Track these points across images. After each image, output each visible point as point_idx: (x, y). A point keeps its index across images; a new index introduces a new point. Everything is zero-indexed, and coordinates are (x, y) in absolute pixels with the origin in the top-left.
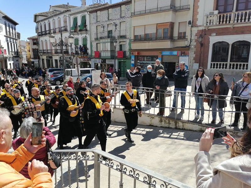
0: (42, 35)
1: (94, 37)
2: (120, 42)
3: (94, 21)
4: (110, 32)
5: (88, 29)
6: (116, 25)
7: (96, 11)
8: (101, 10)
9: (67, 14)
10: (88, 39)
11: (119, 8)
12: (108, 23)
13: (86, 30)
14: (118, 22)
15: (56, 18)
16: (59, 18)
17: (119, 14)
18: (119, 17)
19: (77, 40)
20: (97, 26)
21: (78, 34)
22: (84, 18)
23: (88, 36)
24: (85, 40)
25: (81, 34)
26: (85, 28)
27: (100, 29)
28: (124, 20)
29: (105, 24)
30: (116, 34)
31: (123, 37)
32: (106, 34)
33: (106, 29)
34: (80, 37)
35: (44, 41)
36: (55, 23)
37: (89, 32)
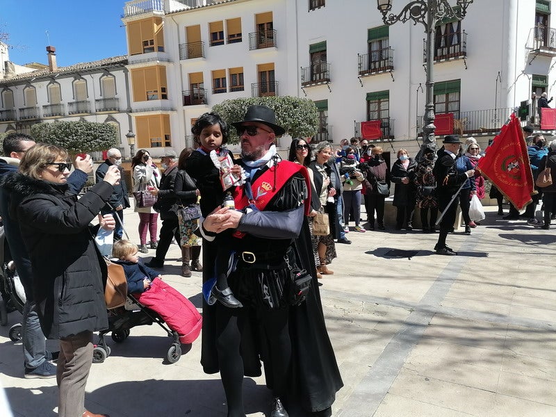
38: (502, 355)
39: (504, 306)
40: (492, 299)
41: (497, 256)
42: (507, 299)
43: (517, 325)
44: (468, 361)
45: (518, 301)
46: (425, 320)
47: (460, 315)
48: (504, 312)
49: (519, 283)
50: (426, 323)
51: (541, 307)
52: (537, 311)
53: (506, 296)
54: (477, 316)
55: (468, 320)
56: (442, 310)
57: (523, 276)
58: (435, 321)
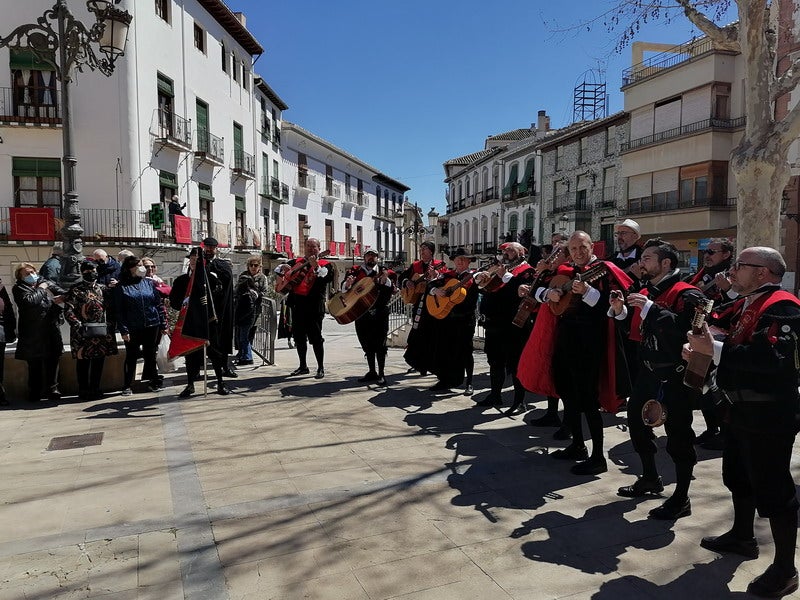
0: (455, 210)
1: (548, 208)
2: (602, 219)
3: (549, 170)
4: (582, 194)
5: (538, 190)
6: (594, 176)
7: (555, 146)
8: (565, 142)
9: (498, 159)
10: (537, 215)
11: (603, 134)
12: (579, 172)
13: (533, 193)
14: (598, 168)
15: (479, 170)
16: (485, 168)
17: (603, 148)
18: (601, 154)
19: (514, 219)
20: (555, 182)
21: (517, 205)
22: (531, 165)
23: (536, 208)
24: (530, 216)
25: (524, 203)
26: (530, 190)
27: (562, 189)
28: (613, 163)
29: (572, 176)
30: (592, 199)
31: (609, 205)
32: (573, 200)
33: (573, 189)
34: (521, 211)
35: (455, 224)
36: (478, 181)
37: (538, 198)
38: (334, 549)
39: (284, 482)
40: (262, 477)
41: (218, 416)
42: (278, 471)
43: (317, 502)
44: (309, 574)
45: (292, 471)
46: (206, 537)
47: (244, 512)
48: (291, 490)
49: (273, 446)
50: (211, 542)
51: (320, 471)
52: (321, 477)
53: (275, 468)
54: (265, 506)
55: (259, 516)
56: (215, 513)
57: (269, 436)
58: (220, 533)
